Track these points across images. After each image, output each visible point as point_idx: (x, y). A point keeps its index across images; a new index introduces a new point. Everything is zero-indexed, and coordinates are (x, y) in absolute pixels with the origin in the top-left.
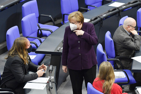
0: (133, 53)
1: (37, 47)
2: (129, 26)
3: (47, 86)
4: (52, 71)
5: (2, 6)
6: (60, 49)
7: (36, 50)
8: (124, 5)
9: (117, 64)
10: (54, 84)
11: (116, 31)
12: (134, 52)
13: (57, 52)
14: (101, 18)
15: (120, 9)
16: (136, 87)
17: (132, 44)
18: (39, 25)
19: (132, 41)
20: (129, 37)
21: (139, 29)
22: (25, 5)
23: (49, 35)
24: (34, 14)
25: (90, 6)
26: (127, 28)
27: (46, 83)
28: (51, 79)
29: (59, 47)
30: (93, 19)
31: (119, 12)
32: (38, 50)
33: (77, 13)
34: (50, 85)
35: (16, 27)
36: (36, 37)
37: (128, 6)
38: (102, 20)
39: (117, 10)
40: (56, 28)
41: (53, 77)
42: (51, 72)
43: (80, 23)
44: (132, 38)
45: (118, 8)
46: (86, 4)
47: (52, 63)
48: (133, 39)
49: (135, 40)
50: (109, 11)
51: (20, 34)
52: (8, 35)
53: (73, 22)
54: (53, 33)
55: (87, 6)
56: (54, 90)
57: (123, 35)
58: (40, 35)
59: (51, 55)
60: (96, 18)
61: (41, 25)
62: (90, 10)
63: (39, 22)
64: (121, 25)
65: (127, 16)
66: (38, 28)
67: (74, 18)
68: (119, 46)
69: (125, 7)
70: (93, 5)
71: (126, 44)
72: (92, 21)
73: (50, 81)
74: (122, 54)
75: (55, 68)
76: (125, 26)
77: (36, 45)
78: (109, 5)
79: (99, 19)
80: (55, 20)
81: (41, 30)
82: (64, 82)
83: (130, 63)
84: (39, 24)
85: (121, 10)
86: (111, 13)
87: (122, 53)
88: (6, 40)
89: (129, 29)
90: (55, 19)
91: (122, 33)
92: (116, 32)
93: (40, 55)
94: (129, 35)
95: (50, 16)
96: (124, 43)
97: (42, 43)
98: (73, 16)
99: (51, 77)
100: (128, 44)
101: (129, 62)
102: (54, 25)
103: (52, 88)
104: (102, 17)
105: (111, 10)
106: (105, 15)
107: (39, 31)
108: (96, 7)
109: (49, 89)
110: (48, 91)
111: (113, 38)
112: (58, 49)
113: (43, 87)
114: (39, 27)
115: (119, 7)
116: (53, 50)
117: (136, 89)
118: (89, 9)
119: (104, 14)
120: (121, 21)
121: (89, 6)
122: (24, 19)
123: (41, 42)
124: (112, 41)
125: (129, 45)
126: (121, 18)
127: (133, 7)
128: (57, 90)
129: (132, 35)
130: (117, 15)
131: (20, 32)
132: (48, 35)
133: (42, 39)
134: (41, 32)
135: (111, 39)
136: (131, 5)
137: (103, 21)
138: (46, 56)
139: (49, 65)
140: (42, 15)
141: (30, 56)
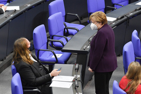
1: (63, 45)
3: (73, 85)
4: (78, 69)
5: (29, 5)
6: (86, 48)
7: (62, 48)
10: (80, 83)
13: (83, 50)
14: (128, 17)
18: (65, 24)
22: (51, 4)
23: (76, 34)
24: (61, 13)
25: (117, 4)
27: (72, 82)
28: (77, 77)
29: (85, 46)
30: (119, 17)
32: (64, 49)
34: (76, 83)
35: (43, 26)
36: (62, 35)
38: (129, 18)
40: (82, 26)
41: (79, 76)
42: (77, 71)
46: (112, 3)
47: (78, 62)
50: (136, 10)
51: (46, 32)
52: (35, 34)
54: (79, 32)
55: (113, 5)
56: (80, 88)
58: (67, 34)
59: (77, 54)
60: (123, 17)
61: (67, 24)
62: (117, 9)
63: (65, 21)
66: (64, 27)
70: (120, 4)
73: (76, 80)
75: (81, 66)
77: (62, 44)
78: (136, 4)
79: (125, 18)
80: (81, 19)
81: (67, 29)
82: (90, 80)
84: (65, 23)
86: (137, 11)
88: (32, 39)
90: (81, 18)
93: (67, 54)
95: (76, 15)
98: (93, 16)
99: (77, 75)
102: (81, 24)
103: (78, 87)
104: (129, 16)
105: (138, 8)
106: (132, 14)
108: (122, 5)
109: (75, 87)
110: (74, 90)
112: (84, 48)
113: (69, 85)
114: (66, 26)
116: (79, 49)
118: (115, 8)
119: (131, 13)
121: (115, 5)
122: (50, 18)
123: (67, 41)
124: (139, 40)
128: (83, 88)
131: (47, 31)
132: (74, 34)
133: (69, 38)
134: (67, 30)
135: (138, 38)
137: (130, 20)
138: (72, 55)
139: (75, 64)
140: (68, 14)
141: (56, 54)
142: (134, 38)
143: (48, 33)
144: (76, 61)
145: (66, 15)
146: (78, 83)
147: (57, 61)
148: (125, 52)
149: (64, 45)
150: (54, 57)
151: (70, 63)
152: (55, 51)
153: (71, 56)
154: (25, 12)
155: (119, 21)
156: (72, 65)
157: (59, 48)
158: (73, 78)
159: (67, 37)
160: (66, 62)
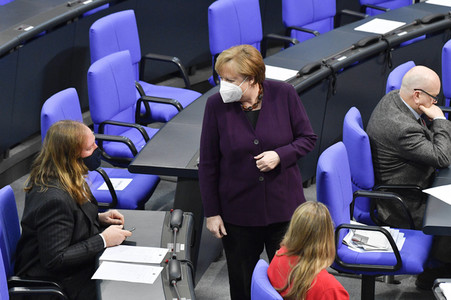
0: (430, 174)
1: (135, 153)
2: (419, 91)
3: (163, 273)
4: (180, 226)
5: (29, 29)
7: (130, 162)
8: (402, 29)
9: (380, 209)
10: (184, 267)
11: (378, 106)
12: (432, 171)
14: (332, 68)
15: (391, 40)
16: (439, 280)
17: (426, 148)
18: (140, 86)
19: (428, 138)
20: (418, 126)
21: (448, 101)
22: (98, 26)
23: (173, 117)
24: (127, 52)
25: (298, 29)
26: (412, 97)
27: (161, 265)
28: (178, 251)
30: (307, 70)
31: (386, 50)
32: (136, 163)
33: (243, 50)
34: (174, 269)
35: (70, 92)
36: (132, 122)
37: (415, 30)
38: (334, 72)
39: (381, 43)
40: (194, 95)
41: (183, 247)
42: (178, 231)
43: (252, 82)
44: (426, 128)
45: (382, 36)
46: (285, 24)
47: (181, 204)
48: (429, 132)
49: (436, 134)
51: (82, 112)
52: (46, 116)
53: (229, 76)
54: (182, 112)
55: (288, 31)
56: (184, 284)
57: (400, 118)
58: (144, 118)
59: (176, 178)
60: (317, 68)
61: (147, 87)
62: (298, 42)
63: (141, 78)
64: (392, 88)
65: (412, 63)
66: (138, 96)
67: (232, 65)
68: (386, 154)
69: (405, 33)
70: (308, 27)
71: (408, 147)
72: (305, 77)
73: (174, 258)
74: (395, 179)
75: (188, 218)
76: (404, 93)
77: (132, 147)
78: (356, 29)
79: (324, 70)
80: (190, 73)
81: (146, 102)
83: (419, 207)
84: (142, 83)
85: (392, 43)
86: (361, 51)
87: (396, 176)
88: (39, 133)
89: (417, 101)
90: (190, 68)
91: (397, 113)
92: (377, 112)
93: (145, 179)
94: (419, 121)
95: (175, 60)
96: (403, 142)
97: (150, 143)
98: (229, 59)
99: (178, 245)
100: (416, 147)
101: (416, 204)
102: (188, 87)
103: (179, 279)
104: (334, 65)
105: (362, 43)
106: (344, 58)
107: (142, 104)
108: (315, 32)
109: (171, 281)
110: (168, 288)
111: (368, 128)
113: (151, 276)
114: (142, 93)
115: (388, 35)
116: (182, 163)
117: (438, 285)
118: (294, 40)
119: (342, 55)
120: (393, 78)
121: (293, 31)
122: (95, 68)
123: (147, 139)
124: (364, 137)
125: (418, 152)
126: (392, 68)
127: (430, 34)
128: (194, 285)
129: (425, 119)
130: (382, 58)
131: (84, 108)
132: (167, 117)
133: (151, 130)
134: (147, 107)
135: (362, 133)
136: (424, 27)
137: (338, 77)
138: (161, 182)
139: (170, 210)
140: (150, 56)
141: (112, 180)
142: (352, 132)
143: (87, 114)
144: (173, 201)
145: (143, 60)
146: (179, 268)
147: (115, 201)
148: (324, 174)
149: (138, 150)
150: (104, 187)
151: (155, 208)
152: (109, 170)
153: (159, 186)
154: (15, 48)
155: (307, 79)
156: (161, 215)
157: (121, 162)
158: (164, 252)
159: (146, 126)
160: (141, 204)
